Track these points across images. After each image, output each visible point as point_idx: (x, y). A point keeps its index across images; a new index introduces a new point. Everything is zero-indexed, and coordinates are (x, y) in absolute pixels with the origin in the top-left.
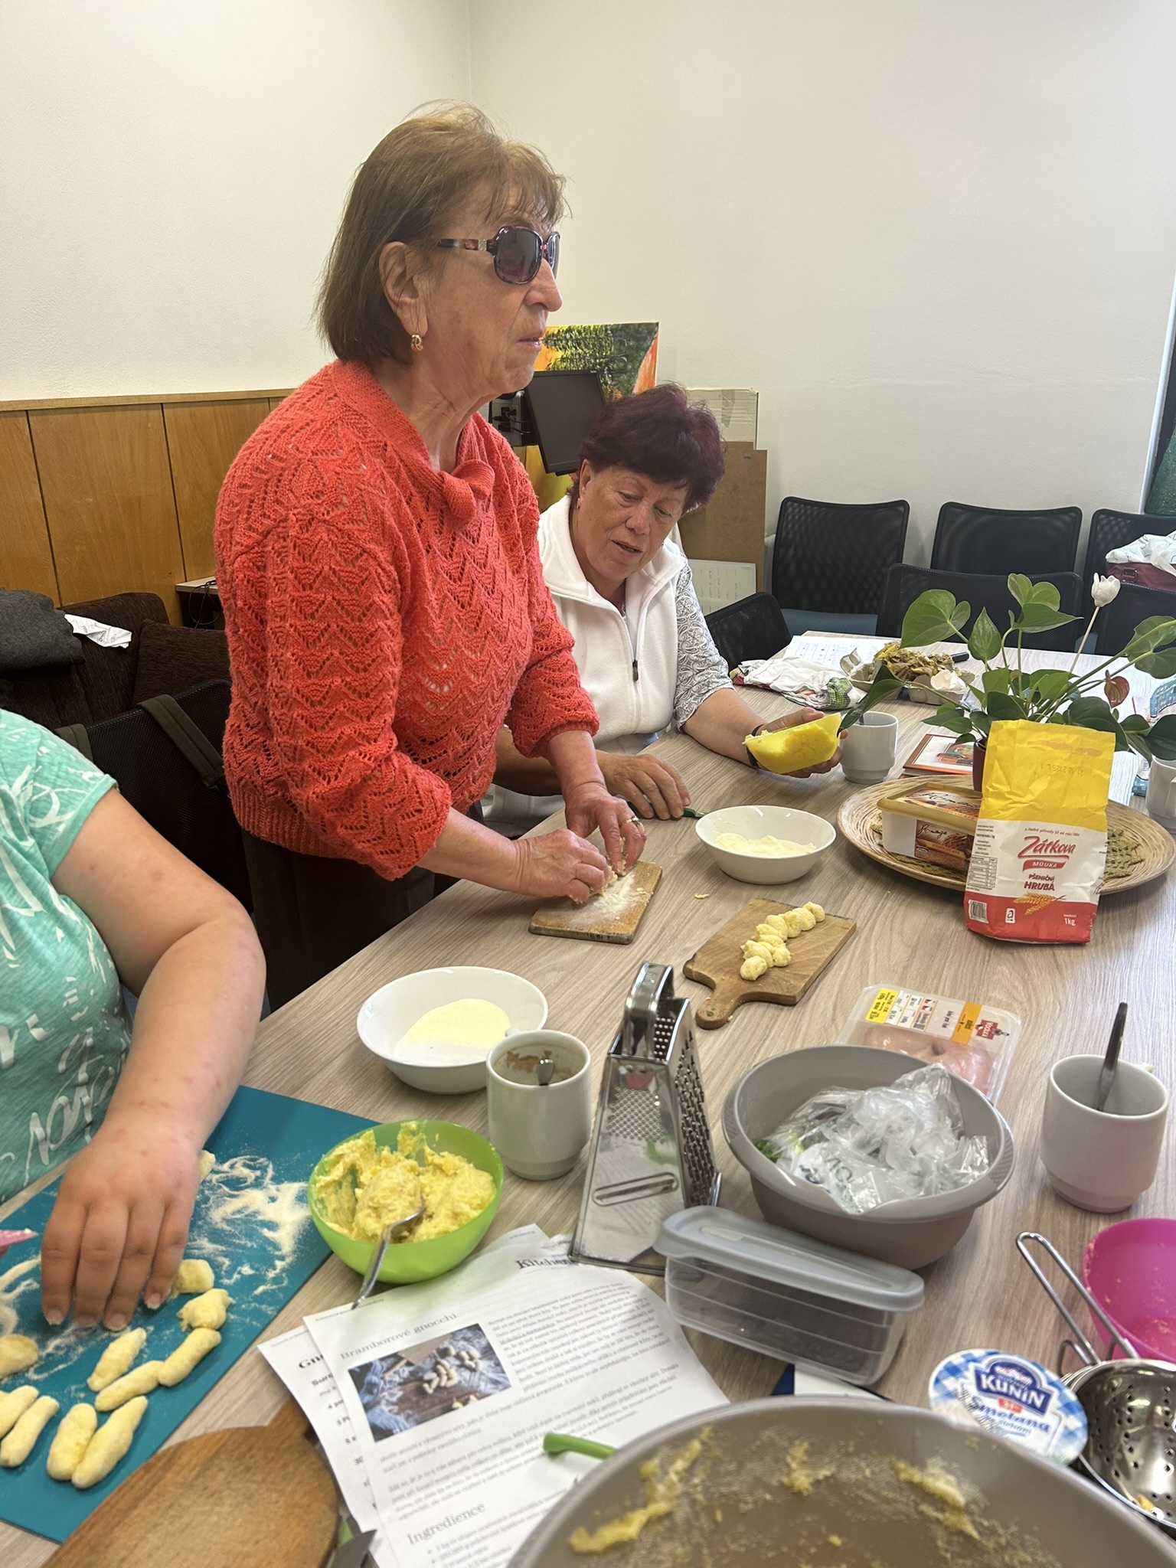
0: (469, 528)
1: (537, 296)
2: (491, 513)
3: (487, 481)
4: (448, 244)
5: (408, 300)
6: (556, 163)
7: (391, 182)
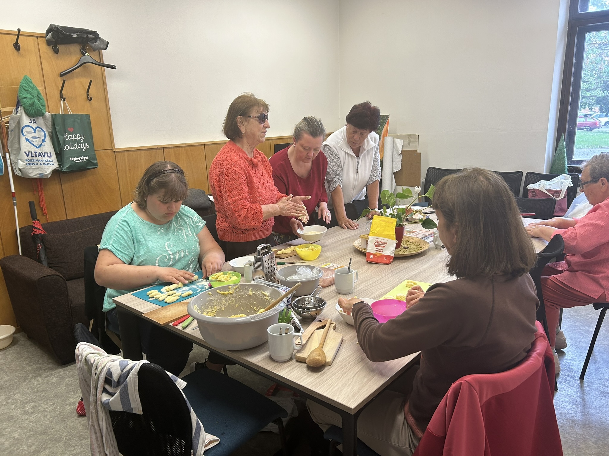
0: (258, 168)
1: (265, 125)
2: (262, 166)
3: (260, 158)
4: (250, 117)
5: (242, 126)
6: (268, 103)
7: (238, 106)
